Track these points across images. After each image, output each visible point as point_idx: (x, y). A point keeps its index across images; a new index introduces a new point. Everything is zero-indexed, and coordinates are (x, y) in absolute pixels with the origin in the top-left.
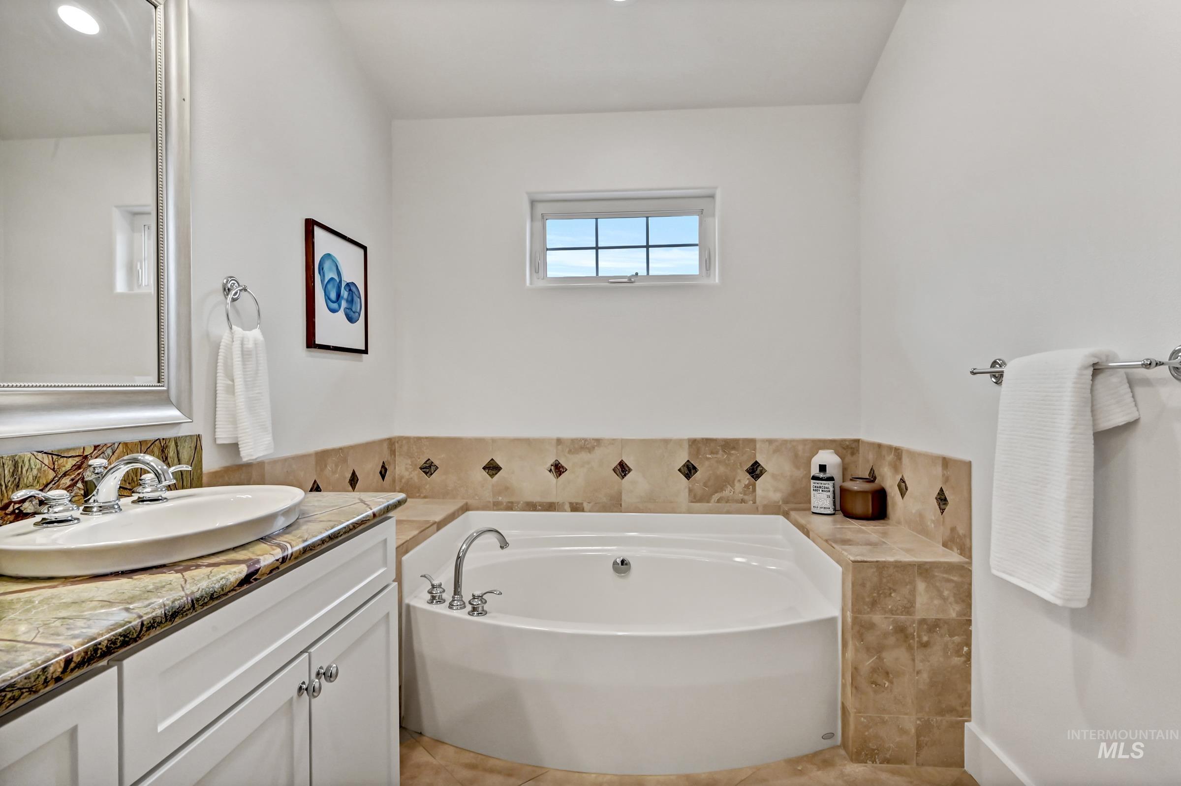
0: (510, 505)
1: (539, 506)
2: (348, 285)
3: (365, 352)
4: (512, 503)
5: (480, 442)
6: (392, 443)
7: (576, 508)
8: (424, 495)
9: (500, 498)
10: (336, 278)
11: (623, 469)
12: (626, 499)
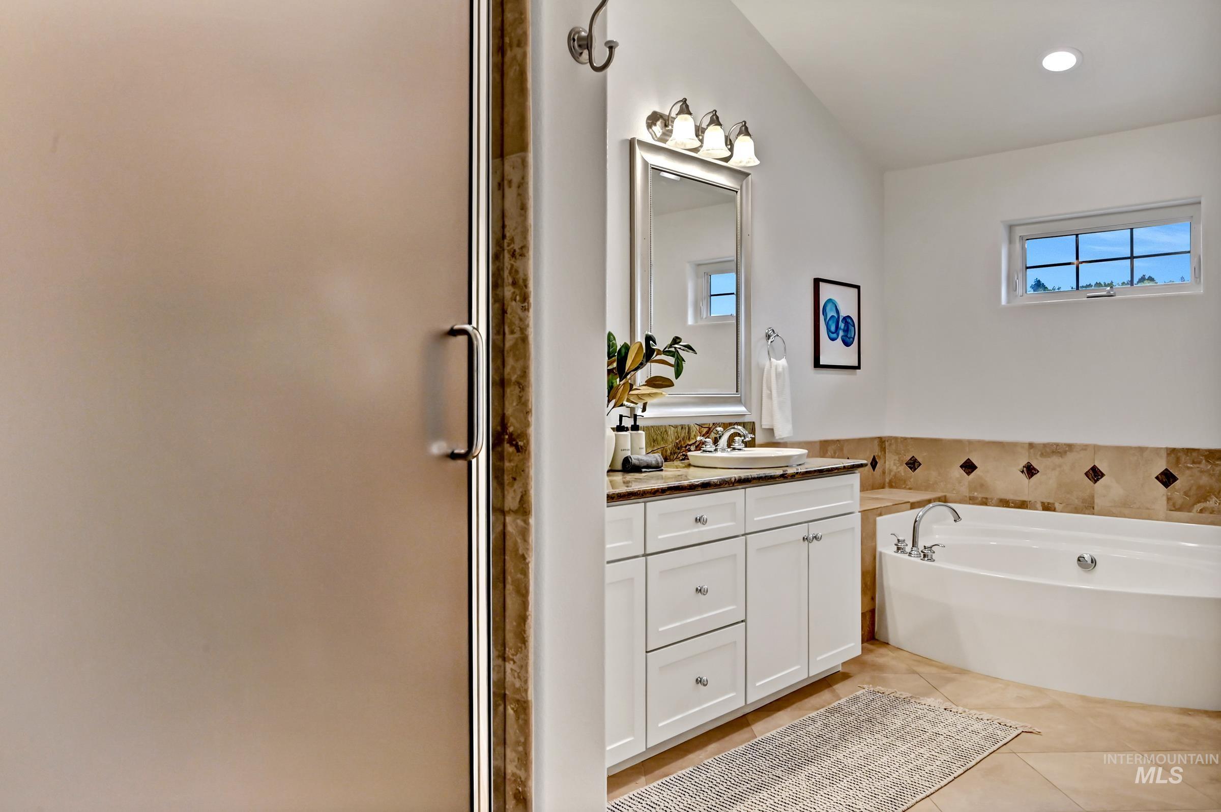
0: (984, 500)
1: (1012, 503)
2: (845, 318)
3: (858, 367)
4: (987, 498)
5: (958, 444)
6: (882, 442)
7: (1047, 507)
8: (909, 487)
9: (976, 494)
10: (835, 315)
11: (1095, 474)
12: (1099, 502)
